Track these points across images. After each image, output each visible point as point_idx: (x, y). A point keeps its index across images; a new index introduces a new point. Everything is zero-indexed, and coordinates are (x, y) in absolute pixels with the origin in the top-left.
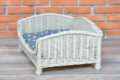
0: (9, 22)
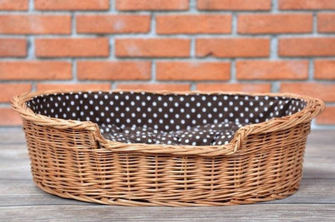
0: (39, 80)
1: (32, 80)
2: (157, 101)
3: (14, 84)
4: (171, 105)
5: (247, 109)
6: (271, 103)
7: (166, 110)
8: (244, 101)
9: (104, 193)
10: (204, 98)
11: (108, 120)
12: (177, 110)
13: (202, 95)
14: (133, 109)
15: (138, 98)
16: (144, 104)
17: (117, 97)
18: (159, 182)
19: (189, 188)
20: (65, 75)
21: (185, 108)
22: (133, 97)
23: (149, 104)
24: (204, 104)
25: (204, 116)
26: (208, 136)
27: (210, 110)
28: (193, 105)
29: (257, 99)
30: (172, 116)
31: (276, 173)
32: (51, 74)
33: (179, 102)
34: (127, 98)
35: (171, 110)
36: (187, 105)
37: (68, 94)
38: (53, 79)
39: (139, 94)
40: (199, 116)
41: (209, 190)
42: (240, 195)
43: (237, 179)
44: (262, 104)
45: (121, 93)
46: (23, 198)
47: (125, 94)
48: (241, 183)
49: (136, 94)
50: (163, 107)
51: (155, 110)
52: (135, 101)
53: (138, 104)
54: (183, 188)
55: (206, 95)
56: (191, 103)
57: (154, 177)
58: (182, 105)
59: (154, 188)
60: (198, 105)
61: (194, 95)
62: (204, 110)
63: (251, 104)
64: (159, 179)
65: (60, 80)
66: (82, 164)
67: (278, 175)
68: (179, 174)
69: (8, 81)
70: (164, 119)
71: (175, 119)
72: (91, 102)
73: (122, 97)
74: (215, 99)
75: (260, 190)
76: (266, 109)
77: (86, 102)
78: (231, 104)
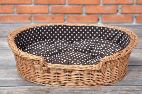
1: (15, 4)
2: (68, 29)
3: (7, 6)
4: (74, 30)
5: (106, 33)
6: (116, 32)
7: (72, 32)
8: (105, 30)
9: (46, 82)
10: (88, 28)
11: (48, 37)
12: (76, 32)
13: (87, 26)
14: (58, 32)
15: (60, 27)
16: (63, 30)
17: (51, 28)
18: (69, 79)
19: (81, 81)
20: (29, 2)
21: (80, 31)
22: (58, 27)
23: (65, 30)
24: (88, 30)
25: (88, 35)
26: (89, 47)
27: (90, 33)
28: (83, 30)
29: (110, 29)
30: (74, 35)
31: (116, 73)
32: (23, 2)
33: (78, 29)
34: (56, 27)
35: (74, 32)
36: (81, 30)
37: (31, 29)
38: (24, 4)
39: (61, 26)
40: (86, 35)
41: (89, 81)
42: (102, 83)
43: (100, 77)
44: (112, 32)
45: (53, 26)
46: (14, 81)
47: (55, 26)
48: (102, 78)
49: (59, 26)
50: (71, 31)
51: (67, 32)
52: (59, 29)
53: (60, 30)
54: (79, 81)
55: (89, 27)
56: (82, 30)
57: (67, 77)
58: (79, 30)
59: (67, 81)
60: (86, 30)
61: (84, 26)
62: (88, 32)
63: (108, 31)
64: (69, 78)
65: (26, 4)
66: (37, 71)
67: (117, 73)
68: (77, 76)
69: (4, 4)
70: (71, 36)
71: (76, 36)
72: (41, 31)
73: (53, 27)
74: (92, 28)
75: (110, 80)
76: (114, 35)
77: (38, 31)
78: (99, 30)
